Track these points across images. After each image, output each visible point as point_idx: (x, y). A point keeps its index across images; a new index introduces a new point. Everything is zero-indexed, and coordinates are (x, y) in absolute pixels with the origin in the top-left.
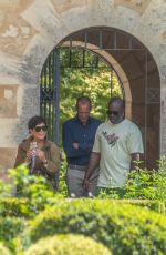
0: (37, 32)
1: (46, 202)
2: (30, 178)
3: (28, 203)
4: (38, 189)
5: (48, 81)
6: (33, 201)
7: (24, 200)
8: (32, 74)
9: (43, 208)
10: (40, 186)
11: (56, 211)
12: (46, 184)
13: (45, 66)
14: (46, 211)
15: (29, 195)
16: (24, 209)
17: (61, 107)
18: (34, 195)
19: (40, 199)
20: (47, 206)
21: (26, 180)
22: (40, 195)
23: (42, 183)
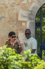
0: (34, 2)
1: (38, 63)
2: (32, 54)
3: (31, 64)
4: (35, 58)
5: (38, 19)
6: (33, 63)
7: (29, 63)
8: (32, 17)
9: (36, 65)
10: (35, 57)
11: (41, 66)
12: (37, 57)
13: (37, 14)
14: (37, 66)
15: (31, 61)
16: (30, 66)
17: (43, 29)
18: (33, 61)
19: (35, 62)
20: (38, 65)
21: (30, 55)
22: (35, 61)
23: (36, 56)
